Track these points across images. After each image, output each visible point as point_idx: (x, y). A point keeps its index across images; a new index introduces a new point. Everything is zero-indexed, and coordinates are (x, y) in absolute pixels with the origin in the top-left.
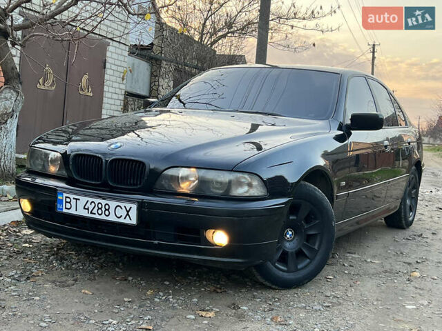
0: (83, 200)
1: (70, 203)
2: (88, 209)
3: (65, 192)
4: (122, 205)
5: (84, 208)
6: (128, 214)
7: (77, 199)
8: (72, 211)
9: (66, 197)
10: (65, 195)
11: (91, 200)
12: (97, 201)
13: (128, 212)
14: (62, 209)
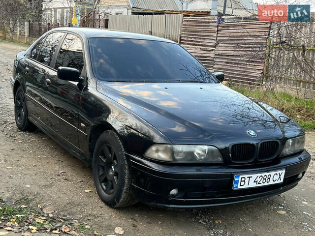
0: (254, 176)
1: (244, 181)
2: (257, 182)
3: (241, 175)
4: (277, 172)
5: (255, 182)
6: (280, 178)
7: (249, 177)
8: (246, 186)
9: (242, 178)
10: (241, 177)
11: (259, 175)
12: (263, 175)
13: (280, 176)
14: (237, 187)
